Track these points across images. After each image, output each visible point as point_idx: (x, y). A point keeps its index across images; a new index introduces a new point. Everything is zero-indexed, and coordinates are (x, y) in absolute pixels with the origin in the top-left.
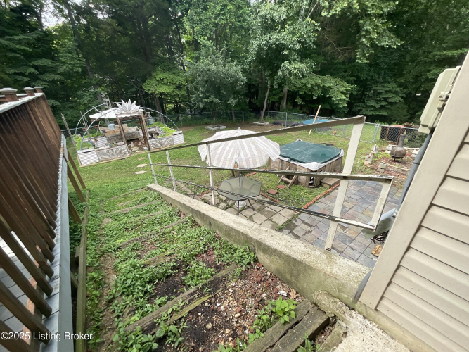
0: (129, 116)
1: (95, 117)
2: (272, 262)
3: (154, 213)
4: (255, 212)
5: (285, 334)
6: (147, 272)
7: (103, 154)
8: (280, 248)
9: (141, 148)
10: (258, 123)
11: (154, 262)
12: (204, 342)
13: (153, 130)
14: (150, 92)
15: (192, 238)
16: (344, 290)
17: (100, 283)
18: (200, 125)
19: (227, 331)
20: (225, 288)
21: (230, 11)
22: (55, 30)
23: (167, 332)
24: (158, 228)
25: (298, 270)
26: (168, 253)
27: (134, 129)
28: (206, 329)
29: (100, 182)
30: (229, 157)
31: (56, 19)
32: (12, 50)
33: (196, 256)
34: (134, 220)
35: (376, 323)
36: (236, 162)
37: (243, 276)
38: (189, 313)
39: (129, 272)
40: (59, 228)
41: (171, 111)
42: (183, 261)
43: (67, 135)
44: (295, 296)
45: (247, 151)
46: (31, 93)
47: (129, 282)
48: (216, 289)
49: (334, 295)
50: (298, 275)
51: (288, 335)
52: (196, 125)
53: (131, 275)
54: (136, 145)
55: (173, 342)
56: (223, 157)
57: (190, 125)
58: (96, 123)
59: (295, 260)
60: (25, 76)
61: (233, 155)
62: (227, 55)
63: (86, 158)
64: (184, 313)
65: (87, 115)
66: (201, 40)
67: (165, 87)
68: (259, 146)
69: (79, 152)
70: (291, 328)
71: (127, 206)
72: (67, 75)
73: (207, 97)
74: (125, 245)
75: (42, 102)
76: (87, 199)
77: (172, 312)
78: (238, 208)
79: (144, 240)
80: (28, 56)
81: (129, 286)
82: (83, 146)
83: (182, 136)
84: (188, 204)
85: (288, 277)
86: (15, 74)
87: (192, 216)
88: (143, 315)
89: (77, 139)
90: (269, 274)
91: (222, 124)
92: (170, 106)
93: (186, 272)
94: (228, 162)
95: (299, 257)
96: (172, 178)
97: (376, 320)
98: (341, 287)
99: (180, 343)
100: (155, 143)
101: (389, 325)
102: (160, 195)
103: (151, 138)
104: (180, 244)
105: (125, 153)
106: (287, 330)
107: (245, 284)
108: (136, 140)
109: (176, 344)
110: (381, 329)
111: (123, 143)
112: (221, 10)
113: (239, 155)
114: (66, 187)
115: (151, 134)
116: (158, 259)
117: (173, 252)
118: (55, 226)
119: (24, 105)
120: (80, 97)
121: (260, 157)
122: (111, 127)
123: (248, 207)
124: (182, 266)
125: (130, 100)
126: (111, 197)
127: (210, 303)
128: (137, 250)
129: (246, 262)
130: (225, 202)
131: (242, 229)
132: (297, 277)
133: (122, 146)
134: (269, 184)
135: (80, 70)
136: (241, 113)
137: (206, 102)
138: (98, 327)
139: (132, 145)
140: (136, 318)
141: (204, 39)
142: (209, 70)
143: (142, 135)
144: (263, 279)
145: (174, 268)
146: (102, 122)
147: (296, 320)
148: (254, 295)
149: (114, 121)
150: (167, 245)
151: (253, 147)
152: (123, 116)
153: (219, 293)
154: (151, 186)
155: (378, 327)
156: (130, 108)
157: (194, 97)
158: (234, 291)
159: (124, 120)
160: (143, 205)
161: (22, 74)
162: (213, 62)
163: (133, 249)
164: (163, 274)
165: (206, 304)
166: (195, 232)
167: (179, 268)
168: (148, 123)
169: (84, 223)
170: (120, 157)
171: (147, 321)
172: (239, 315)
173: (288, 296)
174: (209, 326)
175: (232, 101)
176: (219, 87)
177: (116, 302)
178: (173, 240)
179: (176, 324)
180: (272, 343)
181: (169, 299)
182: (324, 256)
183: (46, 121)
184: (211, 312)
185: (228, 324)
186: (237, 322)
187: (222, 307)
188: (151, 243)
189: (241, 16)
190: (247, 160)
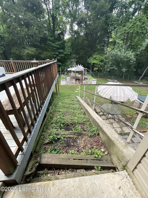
0: (79, 70)
1: (69, 69)
2: (103, 137)
3: (74, 106)
4: (115, 122)
5: (93, 160)
6: (63, 121)
7: (67, 82)
8: (107, 133)
9: (80, 83)
10: (136, 82)
11: (66, 119)
12: (69, 147)
13: (86, 77)
14: (89, 62)
15: (81, 118)
16: (124, 159)
17: (52, 118)
18: (106, 78)
19: (77, 149)
20: (83, 137)
21: (137, 25)
22: (67, 40)
23: (60, 138)
24: (72, 111)
25: (111, 144)
26: (71, 119)
27: (80, 76)
28: (71, 144)
29: (64, 91)
30: (109, 94)
31: (68, 36)
32: (55, 47)
33: (79, 123)
34: (68, 106)
35: (132, 179)
36: (111, 97)
37: (91, 137)
38: (68, 137)
39: (59, 118)
40: (47, 99)
41: (96, 70)
42: (75, 123)
43: (60, 74)
44: (107, 154)
45: (119, 93)
46: (54, 61)
47: (58, 121)
48: (80, 136)
49: (120, 160)
50: (110, 146)
51: (94, 161)
52: (104, 78)
53: (59, 119)
54: (79, 82)
55: (61, 142)
56: (106, 93)
57: (101, 78)
58: (69, 72)
59: (110, 139)
60: (55, 55)
61: (111, 93)
62: (129, 47)
63: (63, 83)
64: (67, 137)
65: (67, 68)
66: (117, 41)
67: (96, 61)
68: (125, 92)
69: (61, 80)
70: (97, 160)
71: (67, 101)
72: (66, 55)
73: (112, 67)
74: (61, 112)
75: (56, 64)
76: (58, 95)
77: (64, 134)
78: (108, 117)
79: (67, 112)
80: (58, 49)
81: (57, 122)
82: (63, 78)
83: (96, 81)
84: (85, 106)
85: (107, 145)
86: (53, 54)
87: (85, 111)
88: (57, 131)
89: (62, 76)
90: (101, 141)
91: (116, 79)
92: (96, 69)
93: (74, 127)
94: (107, 95)
95: (112, 139)
96: (84, 96)
97: (133, 178)
98: (123, 157)
99: (62, 143)
100: (85, 82)
101: (137, 183)
102: (78, 101)
103: (84, 80)
104: (76, 118)
105: (74, 84)
106: (95, 160)
107: (90, 140)
108: (79, 80)
109: (62, 142)
110: (133, 183)
111: (74, 80)
112: (132, 26)
113: (114, 94)
114: (53, 89)
115: (85, 78)
116: (68, 119)
117: (73, 119)
118: (46, 98)
119: (50, 64)
120: (67, 62)
121: (124, 97)
122: (72, 74)
123: (113, 118)
124: (73, 124)
125: (81, 65)
126: (65, 97)
127: (76, 138)
128: (64, 114)
129: (94, 133)
130: (103, 112)
131: (98, 121)
132: (110, 147)
133: (74, 81)
134: (128, 112)
135: (69, 53)
136: (128, 76)
137: (111, 69)
138: (47, 127)
139: (77, 81)
140: (55, 130)
141: (119, 40)
142: (117, 55)
143: (81, 78)
144: (98, 142)
145: (71, 124)
146: (70, 71)
147: (100, 159)
148: (91, 145)
149: (74, 71)
150: (73, 117)
151: (122, 92)
152: (77, 70)
153: (80, 137)
154: (78, 97)
155: (132, 181)
156: (80, 68)
157: (106, 66)
158: (85, 140)
159: (77, 72)
160: (72, 102)
161: (55, 54)
162: (120, 51)
163: (63, 113)
164: (67, 124)
165: (74, 138)
166: (83, 116)
167: (72, 124)
168: (85, 74)
169: (54, 101)
170: (72, 85)
171: (57, 132)
172: (83, 147)
173: (104, 152)
174: (72, 144)
175: (124, 70)
176: (120, 62)
177: (53, 124)
178: (75, 116)
179: (64, 138)
180: (87, 159)
181: (65, 131)
182: (124, 144)
183: (55, 69)
184: (75, 141)
185: (78, 147)
186: (81, 148)
187: (79, 142)
188: (69, 114)
189: (144, 27)
190: (117, 97)
